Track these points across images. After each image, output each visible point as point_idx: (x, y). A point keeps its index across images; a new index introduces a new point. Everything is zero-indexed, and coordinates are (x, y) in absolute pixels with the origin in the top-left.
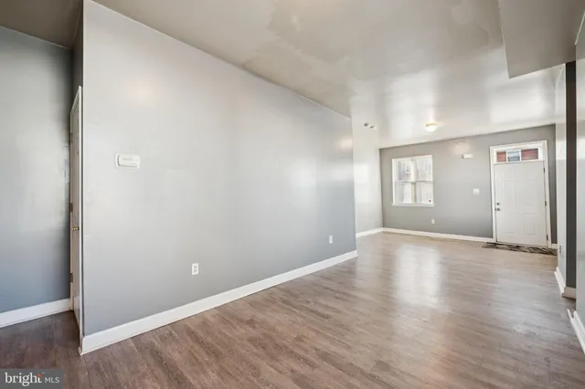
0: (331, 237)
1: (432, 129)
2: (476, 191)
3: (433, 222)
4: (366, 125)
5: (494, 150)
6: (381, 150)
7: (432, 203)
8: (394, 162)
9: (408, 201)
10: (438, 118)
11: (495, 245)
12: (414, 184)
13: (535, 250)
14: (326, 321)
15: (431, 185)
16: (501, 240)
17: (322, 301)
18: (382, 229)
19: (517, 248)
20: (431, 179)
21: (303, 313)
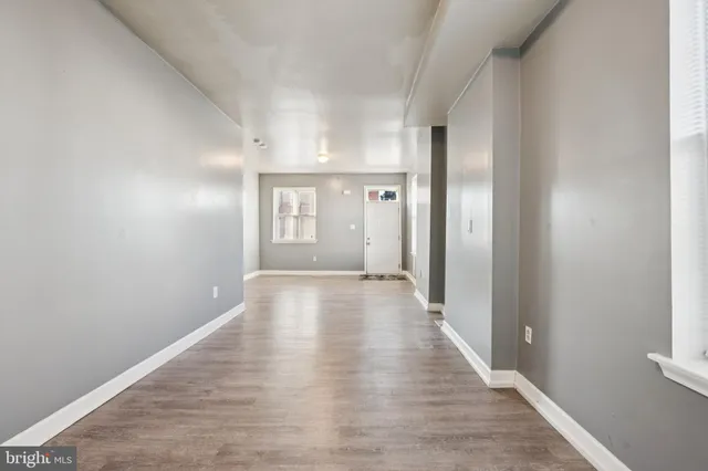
0: (215, 289)
1: (323, 160)
2: (353, 227)
3: (315, 259)
4: (256, 141)
5: (368, 189)
6: (260, 175)
7: (314, 238)
8: (276, 191)
9: (290, 237)
10: (330, 149)
11: (366, 277)
12: (296, 217)
13: (394, 277)
14: (251, 407)
15: (314, 221)
16: (370, 272)
17: (228, 382)
18: (258, 273)
19: (381, 277)
20: (315, 214)
21: (207, 412)
